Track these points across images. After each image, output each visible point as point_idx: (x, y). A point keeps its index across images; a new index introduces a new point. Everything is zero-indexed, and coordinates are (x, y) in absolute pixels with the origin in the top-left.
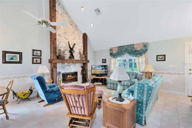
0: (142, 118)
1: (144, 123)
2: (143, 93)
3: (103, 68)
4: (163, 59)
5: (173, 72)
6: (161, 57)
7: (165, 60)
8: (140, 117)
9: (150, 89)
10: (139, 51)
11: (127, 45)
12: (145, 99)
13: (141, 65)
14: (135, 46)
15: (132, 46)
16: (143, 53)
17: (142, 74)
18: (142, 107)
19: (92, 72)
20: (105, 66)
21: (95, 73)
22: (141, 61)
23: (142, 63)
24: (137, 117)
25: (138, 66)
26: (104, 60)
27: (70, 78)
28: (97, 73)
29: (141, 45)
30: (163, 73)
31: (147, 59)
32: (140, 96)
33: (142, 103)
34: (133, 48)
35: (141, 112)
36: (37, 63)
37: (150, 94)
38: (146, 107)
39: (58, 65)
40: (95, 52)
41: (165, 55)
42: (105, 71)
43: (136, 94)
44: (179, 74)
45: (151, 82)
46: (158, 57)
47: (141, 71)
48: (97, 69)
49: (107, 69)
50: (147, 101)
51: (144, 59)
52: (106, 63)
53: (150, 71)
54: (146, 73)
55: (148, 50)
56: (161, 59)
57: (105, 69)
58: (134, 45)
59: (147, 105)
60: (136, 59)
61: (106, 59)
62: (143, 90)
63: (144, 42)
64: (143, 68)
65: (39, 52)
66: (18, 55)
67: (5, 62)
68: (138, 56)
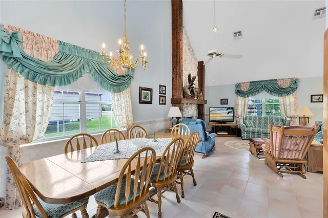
4: (320, 100)
6: (317, 97)
7: (322, 102)
10: (286, 88)
11: (266, 81)
13: (288, 107)
14: (279, 83)
15: (274, 82)
16: (291, 92)
17: (289, 119)
19: (210, 118)
25: (282, 108)
31: (297, 99)
34: (276, 84)
36: (162, 104)
41: (322, 95)
46: (313, 97)
47: (288, 115)
51: (293, 100)
52: (228, 104)
53: (307, 115)
54: (300, 117)
55: (299, 88)
56: (317, 99)
58: (276, 80)
60: (281, 99)
65: (164, 88)
66: (150, 92)
67: (141, 102)
68: (283, 95)
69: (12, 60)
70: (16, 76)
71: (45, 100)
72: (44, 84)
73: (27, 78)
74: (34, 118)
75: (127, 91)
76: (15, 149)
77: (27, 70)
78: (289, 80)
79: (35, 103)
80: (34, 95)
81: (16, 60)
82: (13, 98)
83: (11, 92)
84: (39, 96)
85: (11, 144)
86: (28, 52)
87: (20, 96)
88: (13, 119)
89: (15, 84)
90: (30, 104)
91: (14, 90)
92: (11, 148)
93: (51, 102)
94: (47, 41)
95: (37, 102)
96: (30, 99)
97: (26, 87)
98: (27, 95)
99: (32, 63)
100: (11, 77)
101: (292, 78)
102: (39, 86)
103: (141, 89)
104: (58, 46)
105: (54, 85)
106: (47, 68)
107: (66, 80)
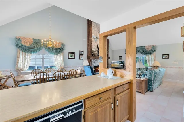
0: (151, 88)
1: (152, 90)
2: (152, 75)
3: (120, 63)
4: (168, 57)
5: (175, 67)
6: (166, 56)
7: (169, 58)
8: (150, 87)
9: (156, 73)
10: (149, 51)
11: (140, 47)
12: (153, 78)
13: (150, 61)
14: (146, 48)
16: (152, 53)
17: (151, 68)
18: (151, 82)
19: (112, 66)
20: (121, 62)
21: (114, 67)
22: (150, 59)
23: (151, 60)
24: (148, 88)
25: (148, 62)
26: (120, 57)
27: (98, 69)
28: (116, 66)
29: (151, 47)
30: (167, 67)
31: (155, 57)
32: (150, 76)
33: (151, 81)
34: (145, 49)
35: (151, 85)
36: (81, 59)
37: (156, 76)
38: (153, 82)
39: (93, 60)
40: (113, 51)
41: (169, 55)
42: (122, 65)
43: (148, 76)
44: (179, 68)
45: (157, 70)
46: (164, 56)
47: (150, 65)
48: (116, 63)
49: (123, 64)
50: (154, 79)
51: (153, 57)
52: (122, 59)
53: (158, 65)
54: (154, 67)
55: (156, 51)
56: (166, 57)
57: (122, 64)
58: (145, 46)
59: (154, 81)
60: (147, 57)
61: (122, 57)
62: (152, 74)
63: (153, 45)
64: (152, 63)
65: (82, 52)
66: (74, 54)
67: (69, 58)
68: (148, 54)
69: (19, 46)
70: (20, 51)
71: (29, 58)
72: (28, 53)
73: (23, 51)
74: (25, 64)
75: (61, 54)
76: (19, 73)
77: (23, 49)
78: (151, 46)
79: (25, 59)
80: (25, 56)
81: (20, 46)
82: (19, 58)
83: (18, 56)
84: (26, 57)
85: (18, 71)
86: (23, 43)
87: (21, 57)
88: (19, 64)
89: (20, 53)
90: (23, 59)
91: (19, 55)
92: (18, 72)
93: (30, 59)
94: (29, 39)
95: (26, 58)
96: (24, 58)
97: (22, 54)
98: (22, 57)
99: (24, 47)
100: (19, 51)
101: (152, 45)
102: (26, 54)
103: (69, 53)
104: (33, 40)
105: (31, 53)
106: (29, 48)
107: (35, 51)
